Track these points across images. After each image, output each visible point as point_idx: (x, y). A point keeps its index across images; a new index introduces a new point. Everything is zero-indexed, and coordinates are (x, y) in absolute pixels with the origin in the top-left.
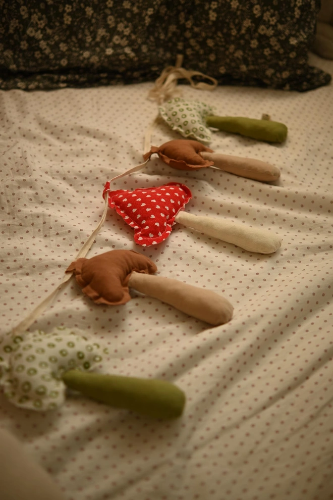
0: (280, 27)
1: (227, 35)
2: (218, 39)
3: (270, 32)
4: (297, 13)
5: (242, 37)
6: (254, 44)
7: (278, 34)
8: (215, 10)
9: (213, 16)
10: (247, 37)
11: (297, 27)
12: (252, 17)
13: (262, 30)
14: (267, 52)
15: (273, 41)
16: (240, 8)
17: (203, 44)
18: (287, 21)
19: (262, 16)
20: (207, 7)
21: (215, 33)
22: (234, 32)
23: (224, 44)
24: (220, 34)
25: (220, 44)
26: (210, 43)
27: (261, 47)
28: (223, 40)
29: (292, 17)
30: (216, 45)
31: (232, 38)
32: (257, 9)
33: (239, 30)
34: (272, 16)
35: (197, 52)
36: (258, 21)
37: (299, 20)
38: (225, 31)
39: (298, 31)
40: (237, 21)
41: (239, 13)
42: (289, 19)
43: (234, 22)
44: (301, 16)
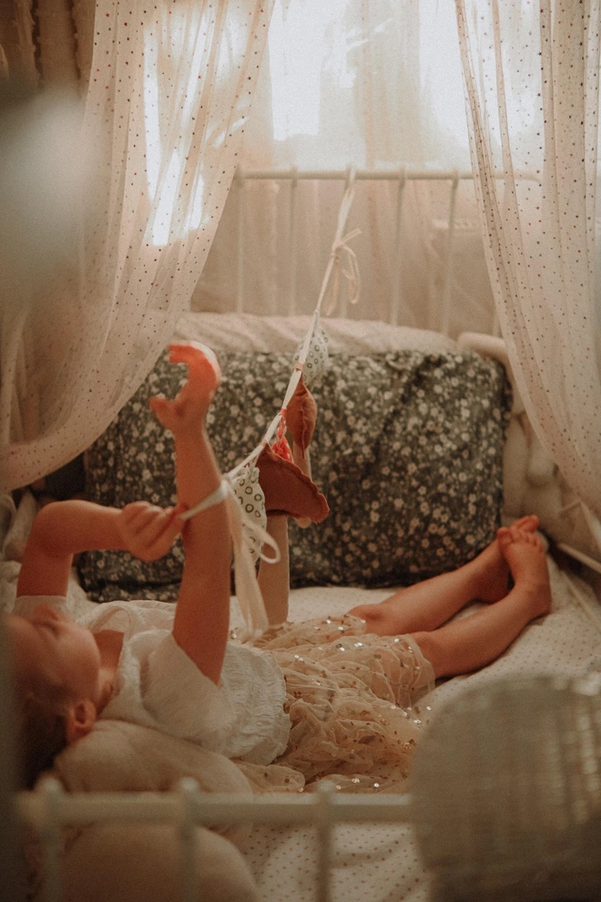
0: (453, 525)
1: (393, 538)
2: (382, 542)
3: (443, 531)
4: (472, 509)
5: (411, 537)
6: (425, 543)
7: (451, 533)
8: (377, 511)
9: (375, 517)
10: (417, 537)
11: (473, 524)
12: (420, 515)
13: (433, 529)
14: (440, 552)
15: (447, 541)
16: (406, 506)
17: (364, 548)
18: (460, 518)
19: (431, 514)
20: (367, 507)
21: (378, 535)
22: (401, 533)
23: (389, 547)
24: (383, 536)
25: (384, 548)
26: (372, 548)
27: (433, 547)
28: (387, 543)
29: (467, 514)
30: (380, 549)
31: (399, 541)
32: (424, 507)
33: (407, 531)
34: (443, 513)
35: (359, 558)
36: (427, 520)
37: (474, 517)
38: (390, 532)
39: (475, 528)
40: (403, 521)
41: (404, 512)
42: (463, 516)
43: (400, 523)
44: (477, 512)
